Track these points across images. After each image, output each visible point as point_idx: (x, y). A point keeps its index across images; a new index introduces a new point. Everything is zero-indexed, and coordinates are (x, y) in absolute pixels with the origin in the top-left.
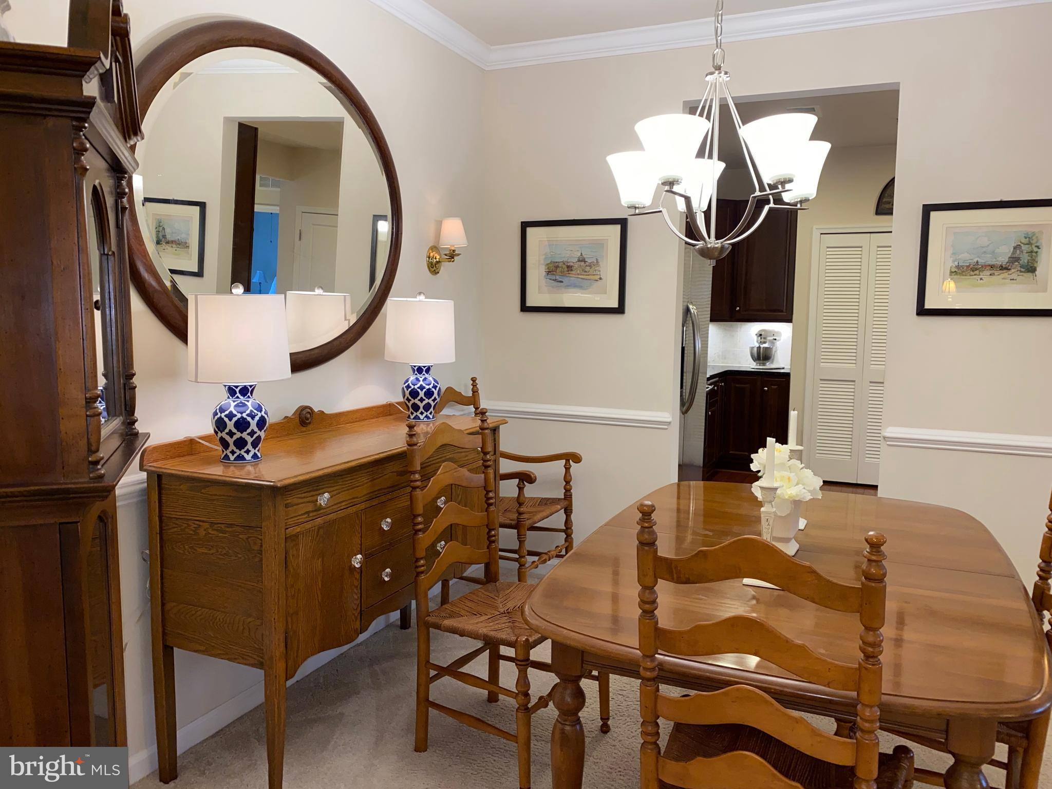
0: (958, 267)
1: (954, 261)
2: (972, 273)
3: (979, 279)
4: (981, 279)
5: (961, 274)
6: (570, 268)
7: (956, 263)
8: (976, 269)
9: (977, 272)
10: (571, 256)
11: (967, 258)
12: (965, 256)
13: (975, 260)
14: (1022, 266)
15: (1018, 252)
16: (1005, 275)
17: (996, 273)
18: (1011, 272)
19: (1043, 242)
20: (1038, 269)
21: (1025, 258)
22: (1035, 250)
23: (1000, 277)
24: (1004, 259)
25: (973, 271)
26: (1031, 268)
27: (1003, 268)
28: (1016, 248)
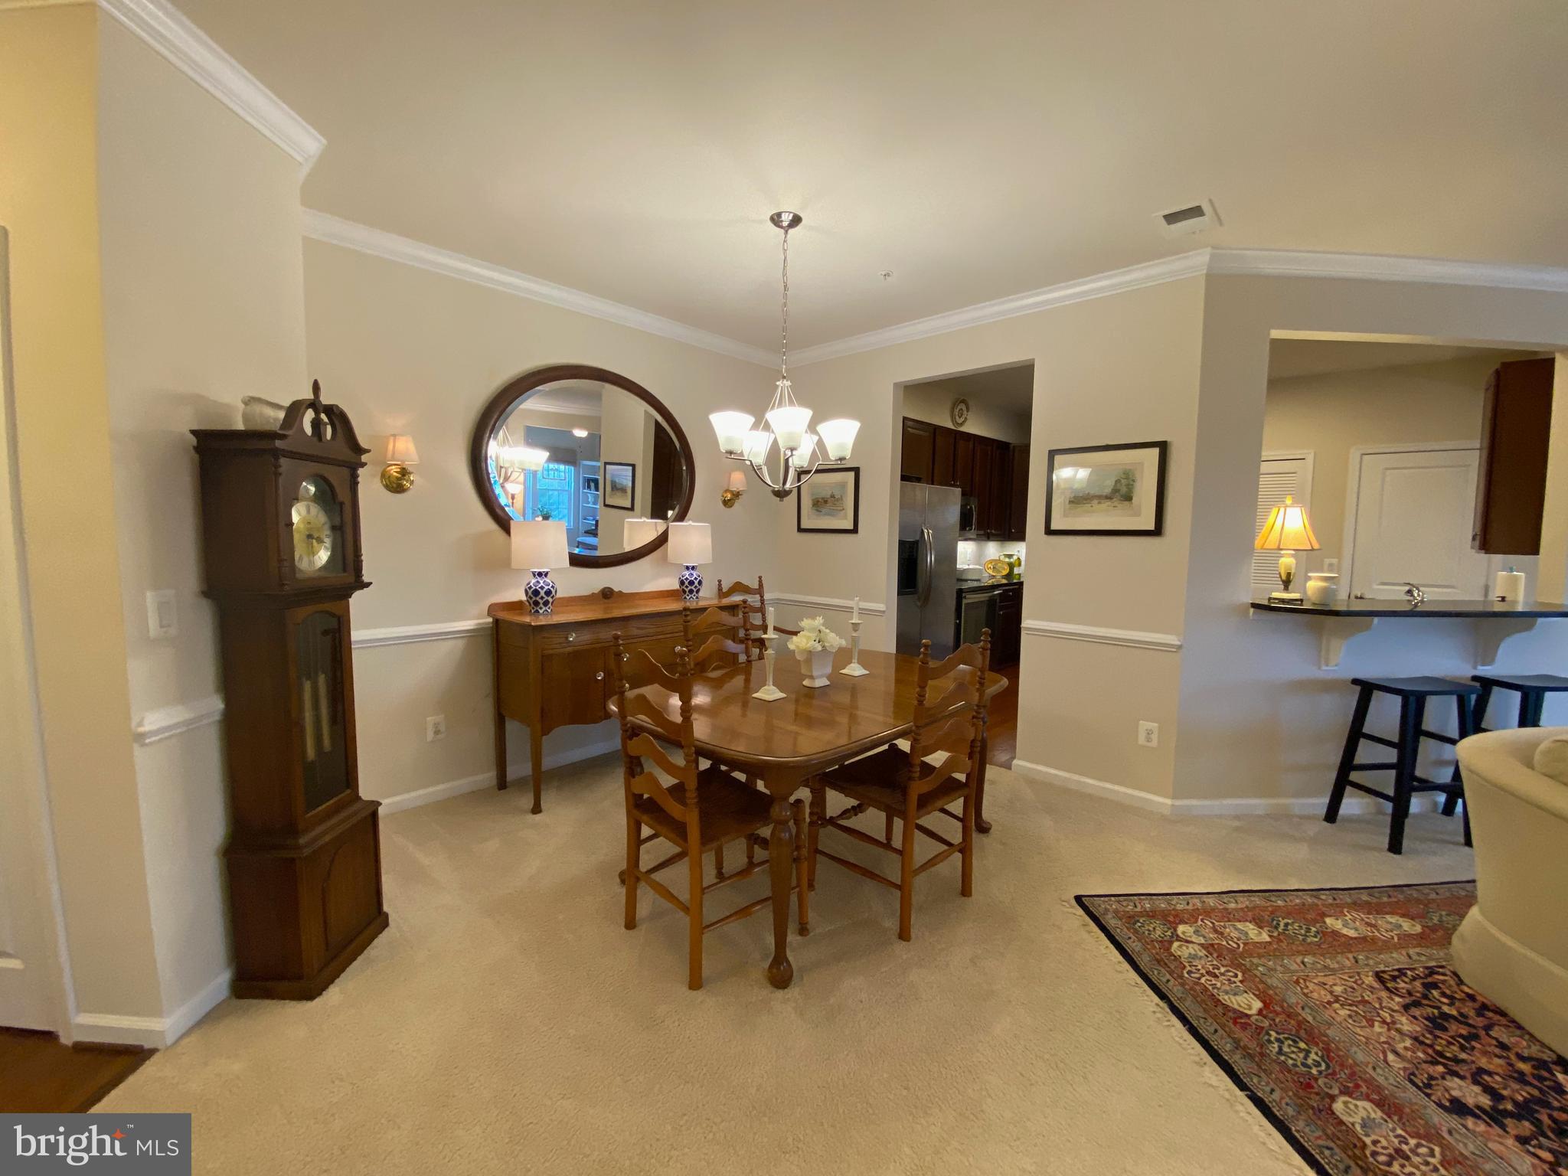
1: (1070, 492)
2: (1085, 502)
3: (1090, 507)
4: (1092, 506)
5: (1077, 503)
6: (826, 502)
7: (1072, 494)
8: (1088, 499)
9: (1088, 501)
10: (827, 493)
11: (1079, 489)
13: (1087, 491)
14: (1122, 496)
15: (1118, 485)
16: (1109, 503)
17: (1103, 501)
18: (1113, 501)
19: (1138, 476)
20: (1134, 498)
21: (1124, 490)
22: (1132, 483)
23: (1106, 505)
24: (1108, 491)
25: (1086, 500)
26: (1128, 498)
27: (1109, 498)
28: (1117, 482)
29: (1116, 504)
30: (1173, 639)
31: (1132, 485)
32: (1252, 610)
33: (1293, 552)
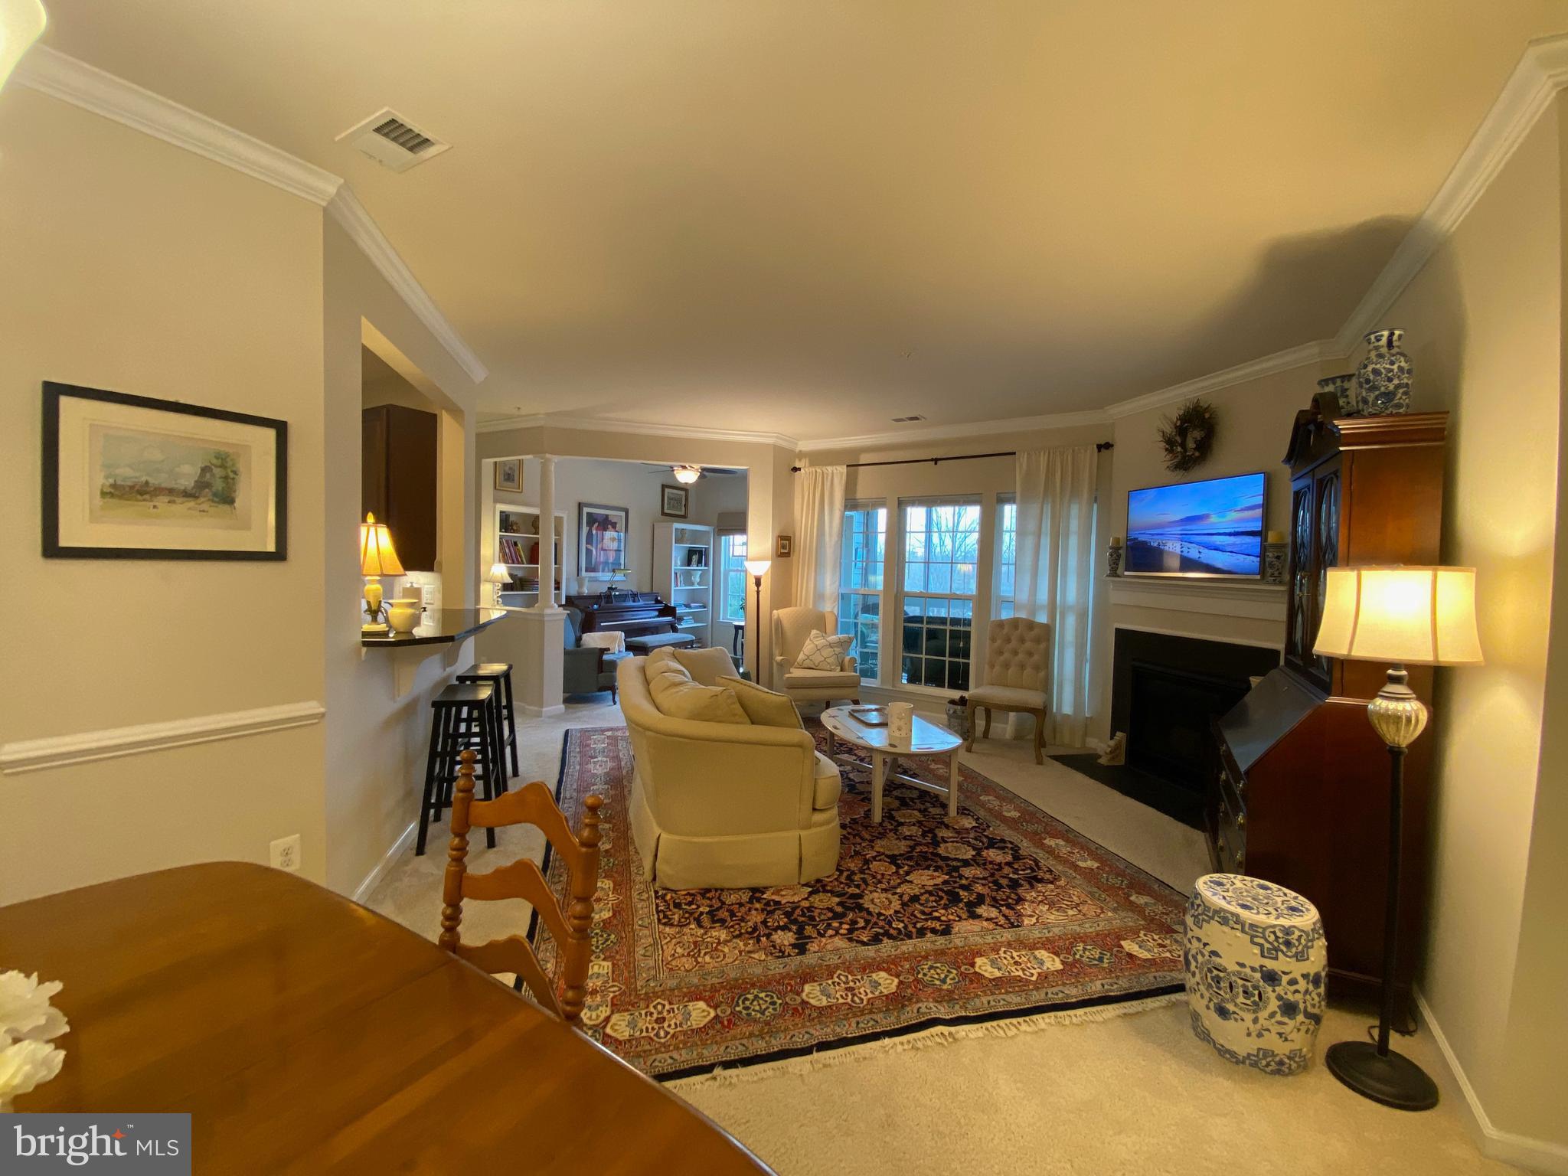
0: (114, 486)
1: (107, 477)
2: (139, 497)
3: (152, 507)
4: (155, 507)
5: (121, 497)
7: (111, 481)
8: (146, 493)
9: (147, 497)
11: (127, 474)
12: (127, 472)
13: (144, 479)
14: (215, 495)
15: (208, 475)
16: (192, 504)
17: (179, 500)
18: (199, 501)
19: (241, 466)
20: (237, 500)
21: (219, 485)
22: (232, 475)
23: (182, 507)
24: (188, 483)
25: (142, 494)
26: (227, 499)
27: (187, 495)
28: (205, 470)
29: (205, 506)
30: (313, 707)
31: (233, 479)
32: (364, 650)
33: (378, 578)
